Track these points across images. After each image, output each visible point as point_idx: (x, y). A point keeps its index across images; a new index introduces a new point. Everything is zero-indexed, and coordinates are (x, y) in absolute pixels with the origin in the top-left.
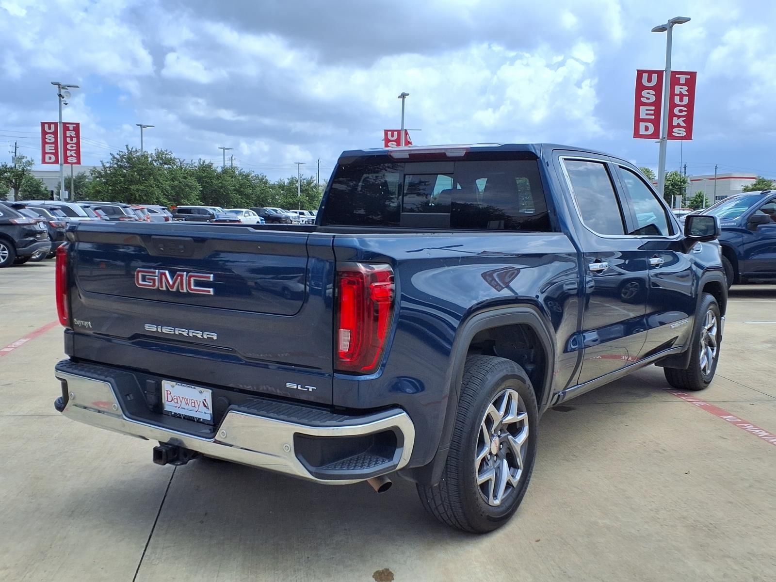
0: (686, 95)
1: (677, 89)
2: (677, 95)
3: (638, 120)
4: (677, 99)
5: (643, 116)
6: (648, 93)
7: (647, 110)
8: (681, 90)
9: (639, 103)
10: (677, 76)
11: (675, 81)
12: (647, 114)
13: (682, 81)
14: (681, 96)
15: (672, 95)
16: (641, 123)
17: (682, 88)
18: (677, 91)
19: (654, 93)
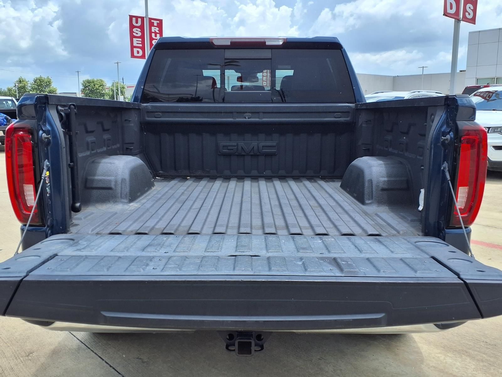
0: (158, 33)
1: (153, 29)
2: (153, 33)
3: (133, 47)
4: (153, 35)
5: (135, 44)
6: (137, 30)
7: (137, 41)
8: (155, 29)
9: (132, 37)
10: (152, 21)
11: (151, 25)
12: (137, 43)
13: (155, 24)
14: (156, 33)
15: (151, 32)
16: (134, 49)
17: (156, 29)
18: (153, 31)
19: (140, 30)
